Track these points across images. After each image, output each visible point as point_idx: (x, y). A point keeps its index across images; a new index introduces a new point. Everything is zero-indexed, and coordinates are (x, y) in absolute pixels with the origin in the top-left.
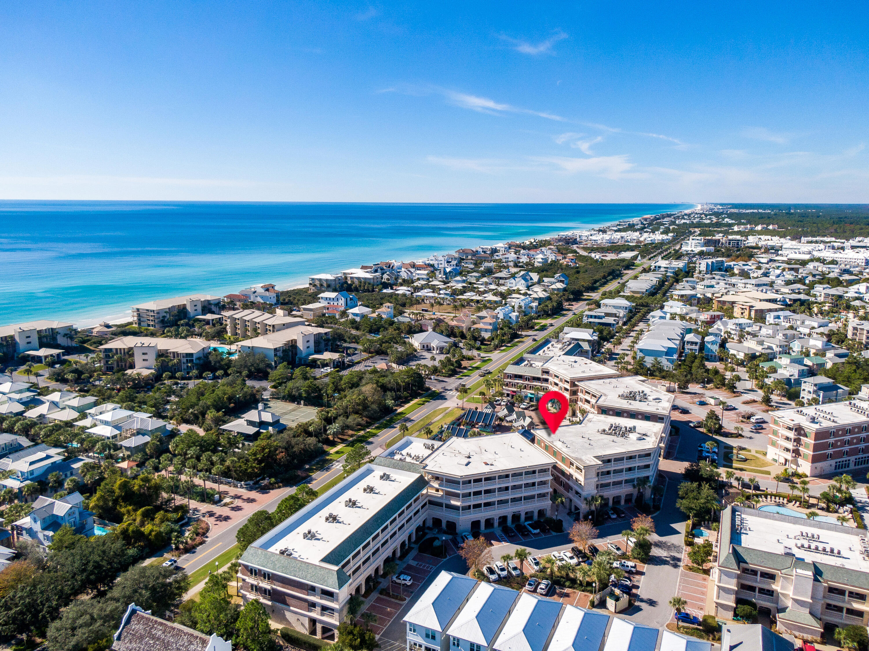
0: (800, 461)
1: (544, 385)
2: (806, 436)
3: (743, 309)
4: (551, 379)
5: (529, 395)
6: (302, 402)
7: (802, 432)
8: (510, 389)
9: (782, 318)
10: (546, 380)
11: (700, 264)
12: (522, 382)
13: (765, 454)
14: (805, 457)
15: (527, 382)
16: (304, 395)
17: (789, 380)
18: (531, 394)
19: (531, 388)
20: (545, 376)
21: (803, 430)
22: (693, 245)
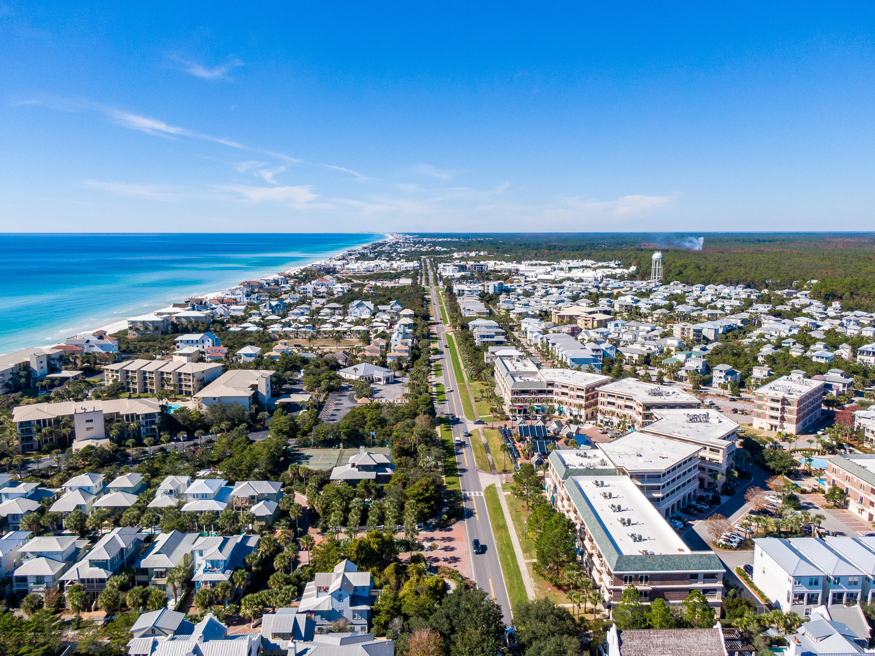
0: (785, 424)
1: (550, 396)
2: (789, 404)
3: (586, 321)
4: (556, 390)
5: (536, 408)
6: (341, 445)
7: (786, 402)
8: (517, 404)
9: (620, 325)
10: (551, 392)
11: (488, 286)
12: (528, 396)
13: (751, 425)
14: (790, 421)
15: (533, 396)
16: (343, 437)
17: (697, 370)
18: (538, 406)
19: (538, 400)
20: (550, 388)
21: (787, 400)
22: (451, 270)
